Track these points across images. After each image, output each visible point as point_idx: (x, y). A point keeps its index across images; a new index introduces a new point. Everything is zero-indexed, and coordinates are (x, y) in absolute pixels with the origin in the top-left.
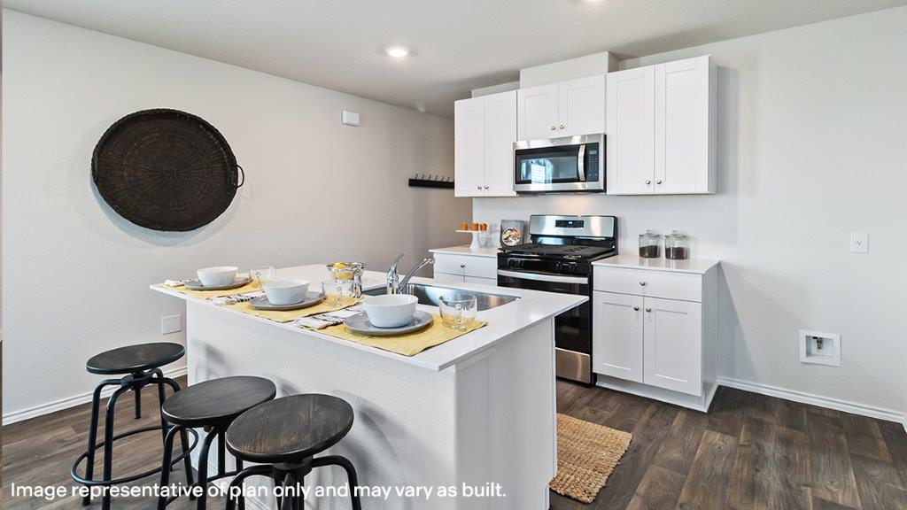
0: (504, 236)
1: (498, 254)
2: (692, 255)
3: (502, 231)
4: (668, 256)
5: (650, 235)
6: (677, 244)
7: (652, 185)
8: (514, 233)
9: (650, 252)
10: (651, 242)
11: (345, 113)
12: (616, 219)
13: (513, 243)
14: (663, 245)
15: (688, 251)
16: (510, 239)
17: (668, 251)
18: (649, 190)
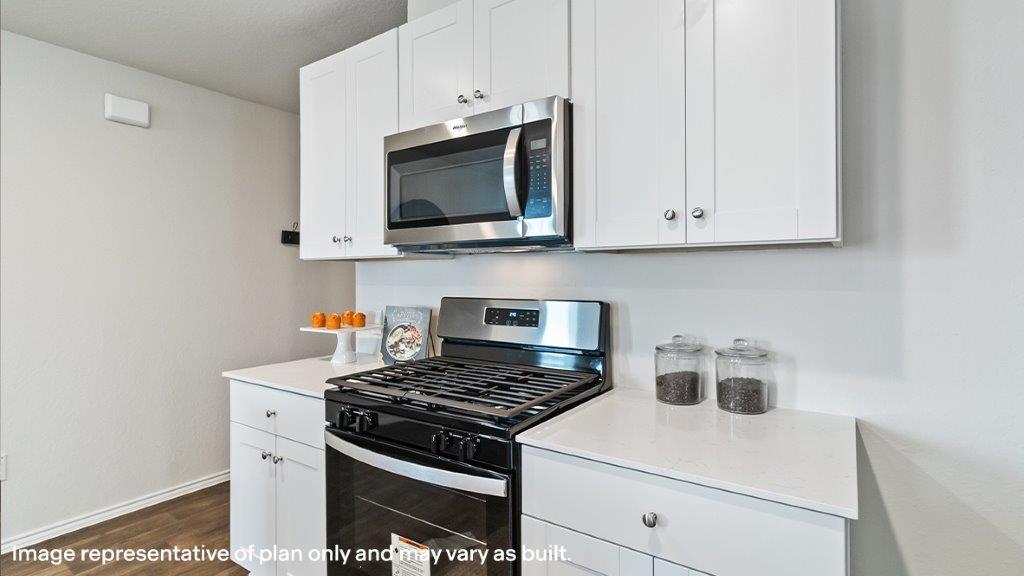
0: (391, 340)
1: (327, 392)
2: (781, 402)
3: (386, 331)
4: (723, 402)
5: (680, 348)
6: (745, 372)
7: (680, 222)
8: (409, 335)
9: (681, 389)
10: (684, 365)
11: (109, 98)
12: (606, 309)
13: (407, 354)
14: (711, 372)
15: (773, 388)
16: (402, 346)
17: (722, 388)
18: (673, 237)
